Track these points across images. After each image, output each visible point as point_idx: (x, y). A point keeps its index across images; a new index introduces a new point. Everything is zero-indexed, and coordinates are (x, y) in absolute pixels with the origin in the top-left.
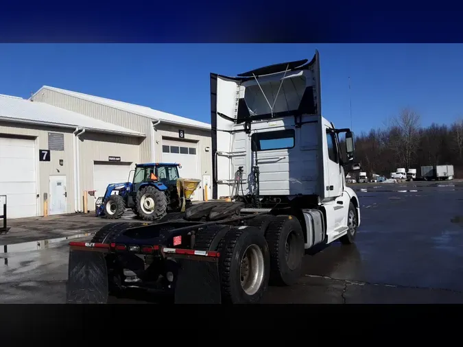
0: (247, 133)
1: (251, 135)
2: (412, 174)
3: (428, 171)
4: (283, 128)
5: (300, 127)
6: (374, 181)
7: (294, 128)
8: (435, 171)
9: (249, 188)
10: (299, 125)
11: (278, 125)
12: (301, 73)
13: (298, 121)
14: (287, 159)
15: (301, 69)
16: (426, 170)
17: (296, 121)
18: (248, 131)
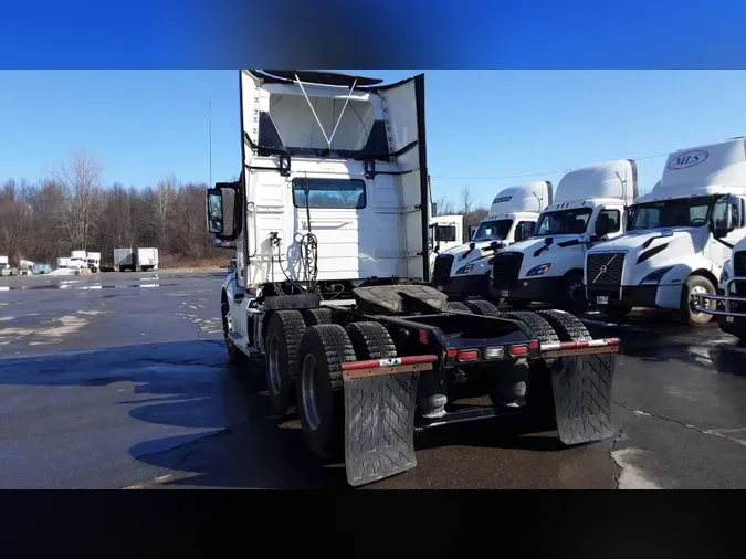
0: (282, 175)
1: (290, 178)
2: (93, 261)
3: (125, 256)
4: (347, 177)
5: (373, 178)
6: (25, 273)
7: (364, 179)
8: (135, 257)
9: (291, 268)
10: (371, 175)
11: (337, 169)
12: (366, 97)
13: (370, 170)
14: (355, 224)
15: (366, 90)
16: (121, 255)
17: (366, 168)
18: (284, 172)
